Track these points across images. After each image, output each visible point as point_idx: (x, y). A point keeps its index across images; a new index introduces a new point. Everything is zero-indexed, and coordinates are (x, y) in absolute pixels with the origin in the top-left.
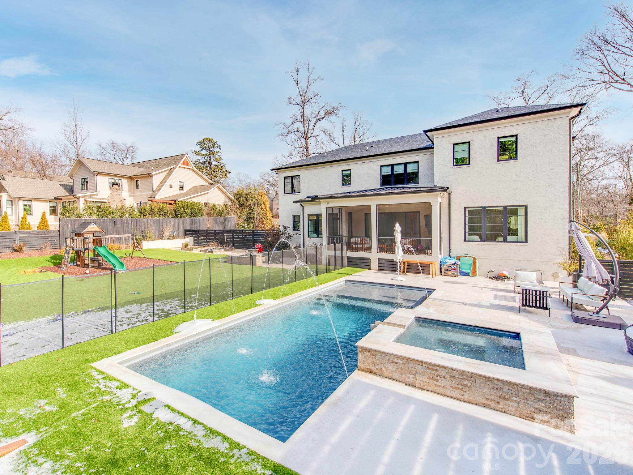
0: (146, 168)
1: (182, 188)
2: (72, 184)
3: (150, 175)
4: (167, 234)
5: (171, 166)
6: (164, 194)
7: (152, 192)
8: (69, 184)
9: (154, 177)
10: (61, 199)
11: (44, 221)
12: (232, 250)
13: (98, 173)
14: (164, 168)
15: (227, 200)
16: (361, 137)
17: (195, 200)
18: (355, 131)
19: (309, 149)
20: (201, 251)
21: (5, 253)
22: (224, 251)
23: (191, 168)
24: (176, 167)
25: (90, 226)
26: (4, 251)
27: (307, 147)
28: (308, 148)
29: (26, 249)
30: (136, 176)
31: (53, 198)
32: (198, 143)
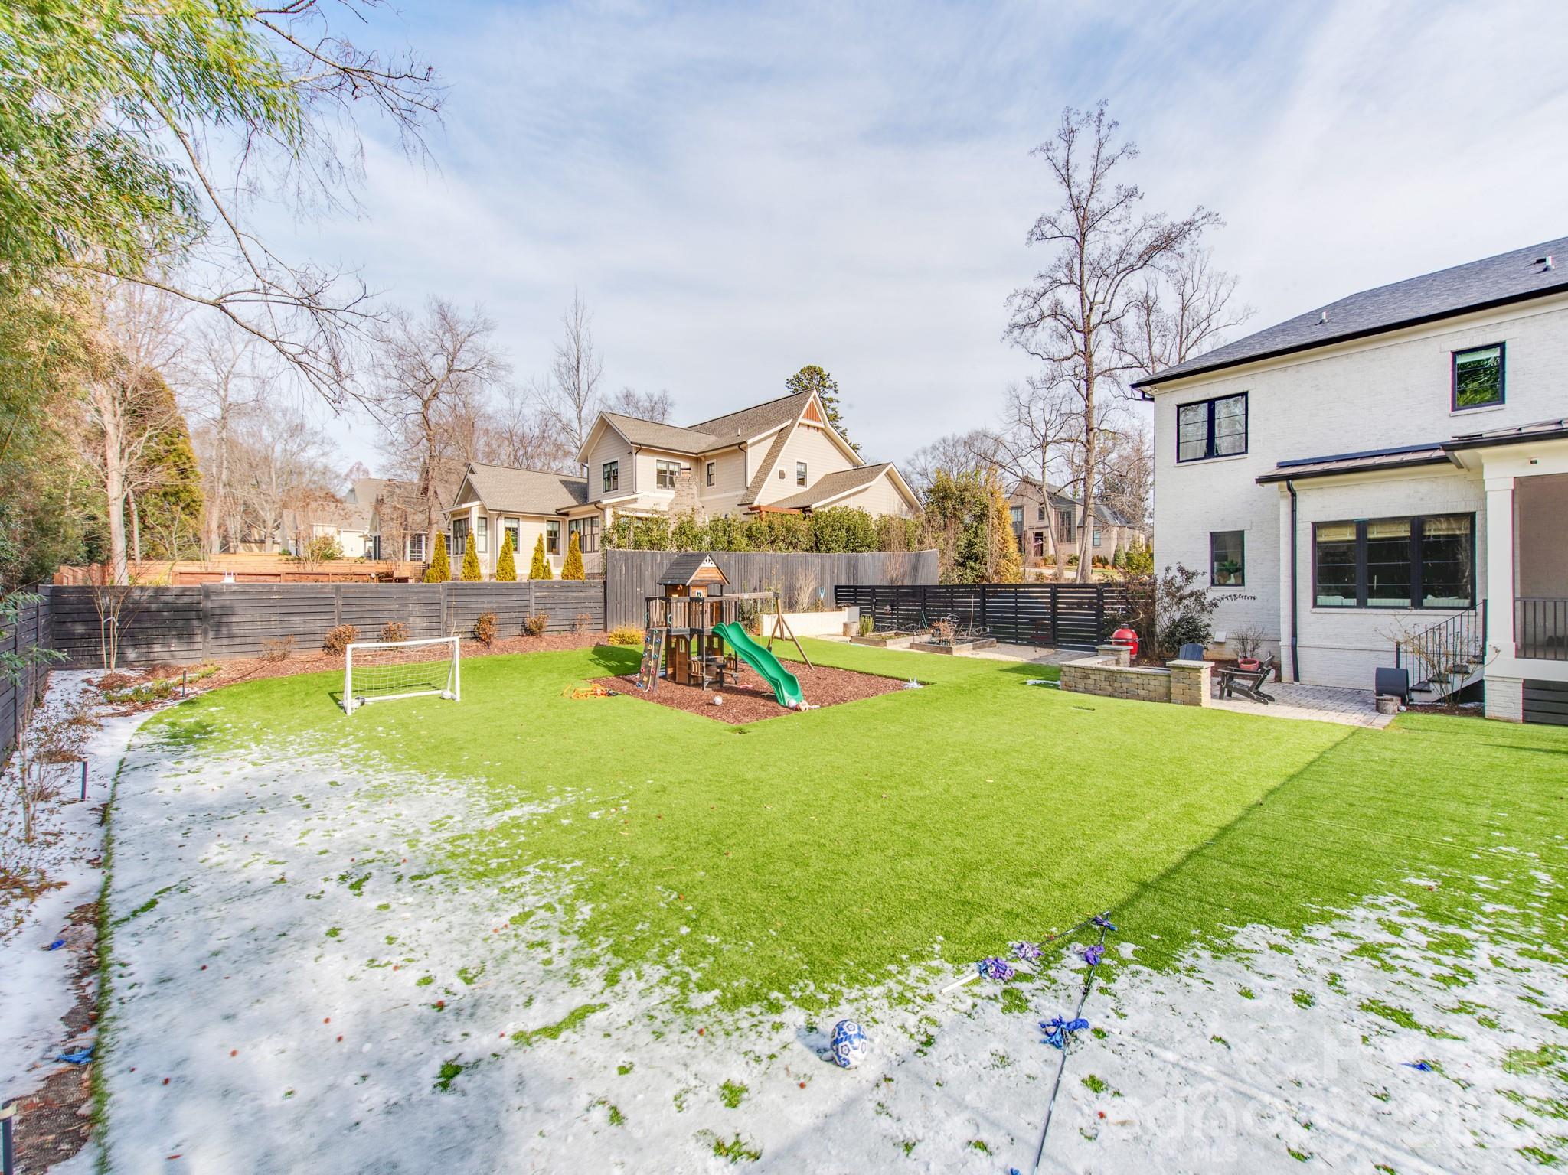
0: (720, 435)
1: (802, 482)
2: (585, 481)
3: (741, 448)
4: (805, 597)
5: (780, 422)
6: (775, 493)
7: (744, 492)
8: (580, 480)
9: (749, 450)
10: (567, 514)
11: (540, 569)
12: (991, 645)
13: (641, 448)
14: (761, 432)
15: (905, 508)
16: (1203, 325)
17: (853, 504)
18: (1183, 310)
19: (1095, 359)
20: (912, 646)
21: (510, 639)
22: (974, 649)
23: (821, 425)
24: (793, 424)
25: (702, 565)
26: (507, 633)
27: (1087, 354)
28: (1091, 356)
29: (550, 628)
30: (707, 454)
31: (553, 511)
32: (789, 381)
